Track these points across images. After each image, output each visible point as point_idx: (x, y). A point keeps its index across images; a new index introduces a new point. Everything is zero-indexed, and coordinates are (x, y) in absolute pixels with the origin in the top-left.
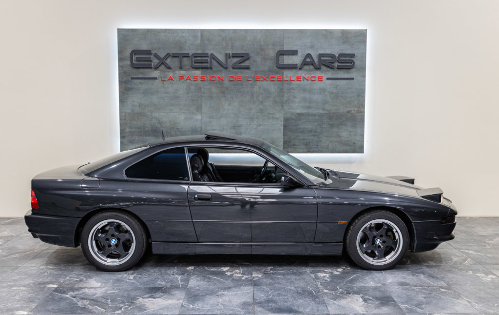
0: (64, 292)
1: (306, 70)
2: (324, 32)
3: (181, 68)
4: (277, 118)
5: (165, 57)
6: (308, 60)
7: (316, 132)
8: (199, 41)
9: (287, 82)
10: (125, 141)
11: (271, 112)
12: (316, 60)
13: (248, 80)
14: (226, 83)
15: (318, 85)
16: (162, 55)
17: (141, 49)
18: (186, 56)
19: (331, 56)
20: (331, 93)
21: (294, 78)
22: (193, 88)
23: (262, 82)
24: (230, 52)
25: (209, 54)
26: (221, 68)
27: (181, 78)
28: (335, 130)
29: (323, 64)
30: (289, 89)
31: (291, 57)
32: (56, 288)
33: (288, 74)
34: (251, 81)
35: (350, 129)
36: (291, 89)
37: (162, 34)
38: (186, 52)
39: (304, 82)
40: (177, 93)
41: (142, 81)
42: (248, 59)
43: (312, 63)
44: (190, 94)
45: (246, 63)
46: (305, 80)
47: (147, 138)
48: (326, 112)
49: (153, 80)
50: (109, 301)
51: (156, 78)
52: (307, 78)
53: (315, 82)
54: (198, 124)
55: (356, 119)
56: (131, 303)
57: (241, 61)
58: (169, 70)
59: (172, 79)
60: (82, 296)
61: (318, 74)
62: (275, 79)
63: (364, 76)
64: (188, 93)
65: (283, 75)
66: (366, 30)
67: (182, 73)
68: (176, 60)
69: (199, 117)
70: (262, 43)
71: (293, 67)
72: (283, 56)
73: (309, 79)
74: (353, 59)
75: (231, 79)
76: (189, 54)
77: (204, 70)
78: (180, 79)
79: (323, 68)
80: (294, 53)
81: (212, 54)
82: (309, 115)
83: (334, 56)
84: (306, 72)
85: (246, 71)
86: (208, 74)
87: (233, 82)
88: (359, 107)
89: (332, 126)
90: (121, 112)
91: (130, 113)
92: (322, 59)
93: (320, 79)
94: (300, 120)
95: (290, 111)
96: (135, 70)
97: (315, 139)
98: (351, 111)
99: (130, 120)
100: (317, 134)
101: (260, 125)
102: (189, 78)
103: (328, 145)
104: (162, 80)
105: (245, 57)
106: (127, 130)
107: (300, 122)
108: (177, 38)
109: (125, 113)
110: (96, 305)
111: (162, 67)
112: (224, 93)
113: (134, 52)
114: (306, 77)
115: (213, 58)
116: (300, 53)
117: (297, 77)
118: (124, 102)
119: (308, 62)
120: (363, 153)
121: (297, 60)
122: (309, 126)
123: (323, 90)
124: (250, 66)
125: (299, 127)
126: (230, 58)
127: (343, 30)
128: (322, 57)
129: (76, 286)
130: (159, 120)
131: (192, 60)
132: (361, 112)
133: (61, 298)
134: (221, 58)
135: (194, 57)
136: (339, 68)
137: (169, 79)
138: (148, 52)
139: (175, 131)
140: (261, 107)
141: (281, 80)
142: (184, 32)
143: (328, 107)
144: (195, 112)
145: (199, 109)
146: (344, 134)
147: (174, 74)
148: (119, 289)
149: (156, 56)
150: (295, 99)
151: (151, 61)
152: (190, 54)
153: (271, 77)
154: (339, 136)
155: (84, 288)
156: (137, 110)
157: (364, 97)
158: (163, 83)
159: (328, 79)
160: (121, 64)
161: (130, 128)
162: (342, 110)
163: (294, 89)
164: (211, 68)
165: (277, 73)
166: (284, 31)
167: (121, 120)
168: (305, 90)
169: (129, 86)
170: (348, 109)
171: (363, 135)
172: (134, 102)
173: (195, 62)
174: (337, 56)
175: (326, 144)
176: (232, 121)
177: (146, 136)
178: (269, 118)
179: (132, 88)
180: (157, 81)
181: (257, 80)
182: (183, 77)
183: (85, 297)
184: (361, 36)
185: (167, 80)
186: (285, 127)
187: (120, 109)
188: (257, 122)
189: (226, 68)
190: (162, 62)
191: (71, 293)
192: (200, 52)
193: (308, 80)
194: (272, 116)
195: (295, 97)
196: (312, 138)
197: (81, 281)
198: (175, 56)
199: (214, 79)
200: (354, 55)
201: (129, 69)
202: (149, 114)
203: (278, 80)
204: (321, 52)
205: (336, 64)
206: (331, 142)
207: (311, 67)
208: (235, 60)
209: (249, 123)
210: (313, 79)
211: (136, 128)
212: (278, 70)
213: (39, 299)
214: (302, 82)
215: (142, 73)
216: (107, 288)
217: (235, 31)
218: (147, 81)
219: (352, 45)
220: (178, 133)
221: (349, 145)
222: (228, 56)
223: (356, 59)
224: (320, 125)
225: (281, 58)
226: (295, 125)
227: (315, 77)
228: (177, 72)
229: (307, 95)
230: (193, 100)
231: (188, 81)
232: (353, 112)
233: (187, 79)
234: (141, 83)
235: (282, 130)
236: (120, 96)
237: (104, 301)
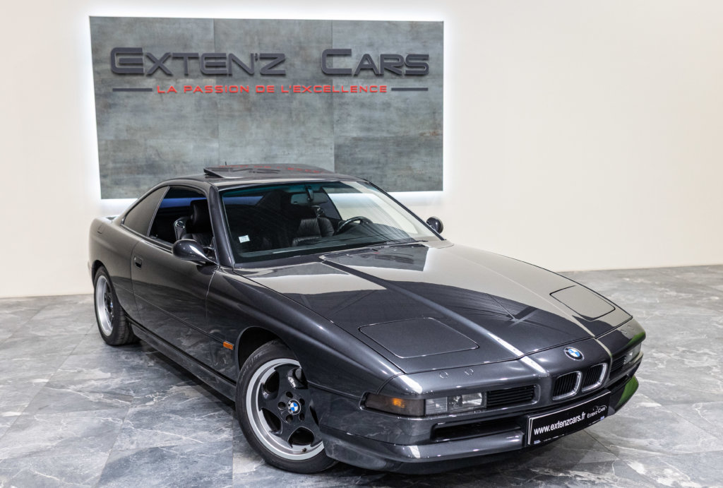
0: (62, 387)
1: (364, 78)
2: (387, 24)
3: (186, 75)
4: (326, 146)
5: (163, 58)
6: (366, 63)
7: (379, 163)
8: (211, 36)
9: (338, 94)
10: (108, 181)
11: (318, 137)
12: (377, 64)
13: (284, 92)
14: (253, 96)
15: (380, 98)
16: (158, 55)
17: (127, 46)
18: (195, 57)
19: (397, 57)
20: (398, 109)
21: (348, 89)
22: (204, 103)
23: (303, 95)
24: (257, 51)
25: (227, 56)
26: (245, 75)
27: (188, 88)
28: (404, 159)
29: (386, 69)
30: (341, 105)
31: (342, 59)
32: (48, 383)
33: (339, 83)
34: (287, 92)
35: (425, 158)
36: (344, 104)
37: (157, 25)
38: (193, 51)
39: (360, 94)
40: (182, 110)
41: (130, 94)
42: (283, 62)
43: (371, 68)
44: (201, 113)
45: (281, 68)
46: (363, 92)
47: (140, 176)
48: (393, 135)
49: (147, 92)
50: (132, 392)
51: (150, 90)
52: (365, 89)
53: (374, 94)
54: (215, 155)
55: (432, 144)
56: (163, 392)
57: (273, 64)
58: (169, 78)
59: (174, 91)
60: (90, 389)
61: (379, 83)
62: (321, 90)
63: (441, 86)
64: (197, 111)
65: (332, 84)
66: (443, 22)
67: (189, 81)
68: (179, 63)
69: (215, 145)
70: (302, 39)
71: (345, 73)
72: (331, 58)
73: (368, 90)
74: (427, 62)
75: (259, 90)
76: (197, 54)
77: (220, 78)
78: (185, 90)
79: (387, 74)
80: (346, 53)
81: (231, 55)
82: (368, 139)
83: (402, 58)
84: (363, 80)
85: (281, 79)
86: (226, 84)
87: (262, 95)
88: (436, 129)
89: (400, 154)
90: (99, 140)
91: (112, 141)
92: (385, 61)
93: (383, 90)
94: (357, 146)
95: (343, 134)
96: (119, 78)
97: (379, 172)
98: (425, 133)
99: (114, 151)
100: (380, 166)
101: (302, 155)
102: (198, 90)
103: (396, 181)
104: (160, 93)
105: (277, 59)
106: (111, 165)
107: (357, 150)
108: (179, 31)
109: (107, 141)
110: (115, 398)
111: (159, 73)
112: (249, 110)
113: (117, 52)
114: (364, 86)
115: (234, 61)
116: (354, 54)
117: (352, 87)
118: (103, 125)
119: (366, 66)
120: (441, 189)
121: (350, 63)
122: (370, 156)
123: (387, 105)
124: (287, 72)
125: (356, 156)
126: (256, 60)
127: (412, 22)
128: (385, 59)
129: (76, 379)
130: (157, 150)
131: (202, 63)
132: (438, 135)
133: (61, 394)
134: (245, 61)
135: (206, 58)
136: (409, 75)
137: (170, 91)
138: (138, 52)
139: (182, 167)
140: (303, 129)
141: (330, 92)
142: (189, 23)
143: (394, 129)
144: (209, 137)
145: (215, 133)
146: (418, 164)
147: (177, 83)
148: (140, 378)
149: (149, 57)
150: (349, 118)
151: (142, 64)
152: (200, 55)
153: (317, 88)
154: (410, 168)
155: (89, 380)
156: (124, 136)
157: (441, 114)
158: (161, 97)
159: (393, 89)
160: (96, 69)
161: (114, 162)
162: (413, 132)
163: (348, 104)
164: (230, 75)
165: (323, 82)
166: (332, 23)
167: (99, 150)
168: (363, 105)
169: (110, 101)
170: (420, 132)
171: (441, 166)
172: (118, 124)
173: (207, 67)
174: (405, 58)
175: (393, 180)
176: (263, 150)
177: (138, 174)
178: (314, 145)
179: (115, 105)
180: (152, 94)
181: (296, 91)
182: (189, 87)
183: (95, 390)
184: (436, 30)
185: (166, 91)
186: (337, 157)
187: (98, 136)
188: (298, 150)
189: (252, 75)
190: (159, 67)
191: (72, 387)
192: (213, 51)
193: (366, 91)
194: (318, 141)
195: (349, 115)
196: (374, 171)
197: (79, 372)
198: (177, 57)
199: (235, 90)
200: (428, 56)
201: (109, 76)
202: (142, 141)
203: (325, 92)
204: (383, 53)
205: (405, 69)
206: (399, 176)
207: (371, 73)
208: (265, 63)
209: (286, 153)
210: (373, 89)
211: (123, 162)
212: (325, 77)
213: (29, 397)
214: (358, 94)
215: (128, 82)
216: (122, 378)
217: (263, 22)
218: (137, 93)
219: (425, 42)
220: (185, 168)
221: (424, 181)
222: (254, 58)
223: (430, 61)
224: (384, 153)
225: (328, 60)
226: (351, 155)
227: (376, 87)
228: (181, 81)
229: (366, 113)
230: (205, 121)
231: (198, 93)
232: (428, 135)
233: (196, 91)
234: (128, 97)
235: (333, 162)
236: (97, 116)
237: (124, 392)
